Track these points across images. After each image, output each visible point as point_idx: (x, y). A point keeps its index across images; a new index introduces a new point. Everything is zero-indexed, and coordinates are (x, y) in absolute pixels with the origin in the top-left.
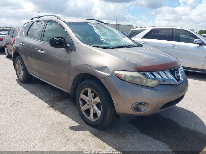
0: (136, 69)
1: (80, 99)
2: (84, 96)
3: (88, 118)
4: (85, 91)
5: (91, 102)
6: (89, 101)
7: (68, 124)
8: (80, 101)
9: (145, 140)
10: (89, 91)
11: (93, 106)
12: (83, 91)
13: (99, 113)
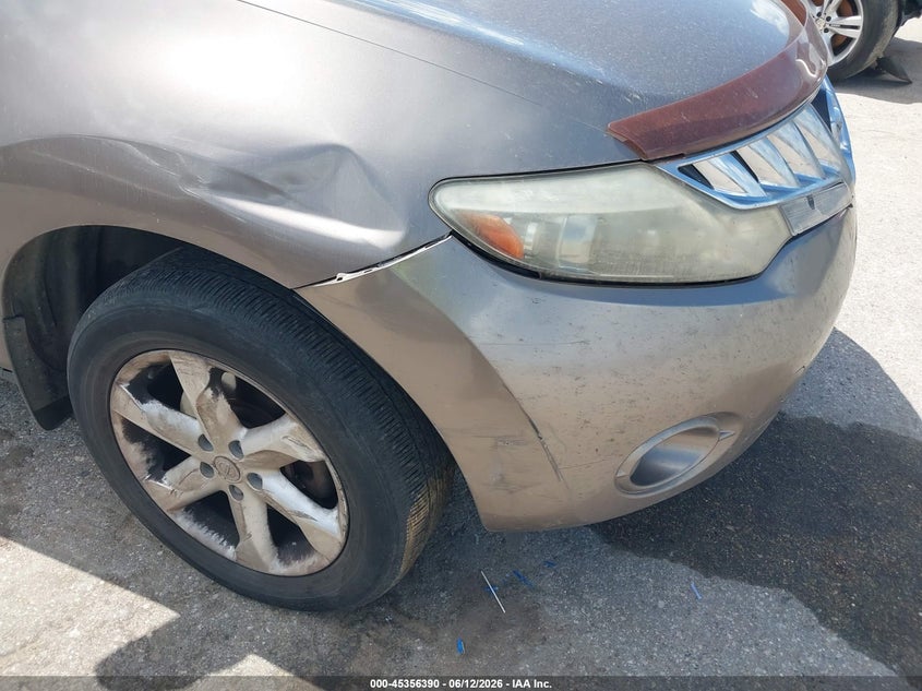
0: (628, 143)
1: (119, 429)
2: (155, 408)
3: (230, 552)
4: (144, 372)
5: (232, 457)
6: (203, 441)
7: (75, 633)
8: (123, 442)
9: (661, 604)
10: (193, 375)
11: (255, 479)
12: (129, 373)
13: (322, 533)
